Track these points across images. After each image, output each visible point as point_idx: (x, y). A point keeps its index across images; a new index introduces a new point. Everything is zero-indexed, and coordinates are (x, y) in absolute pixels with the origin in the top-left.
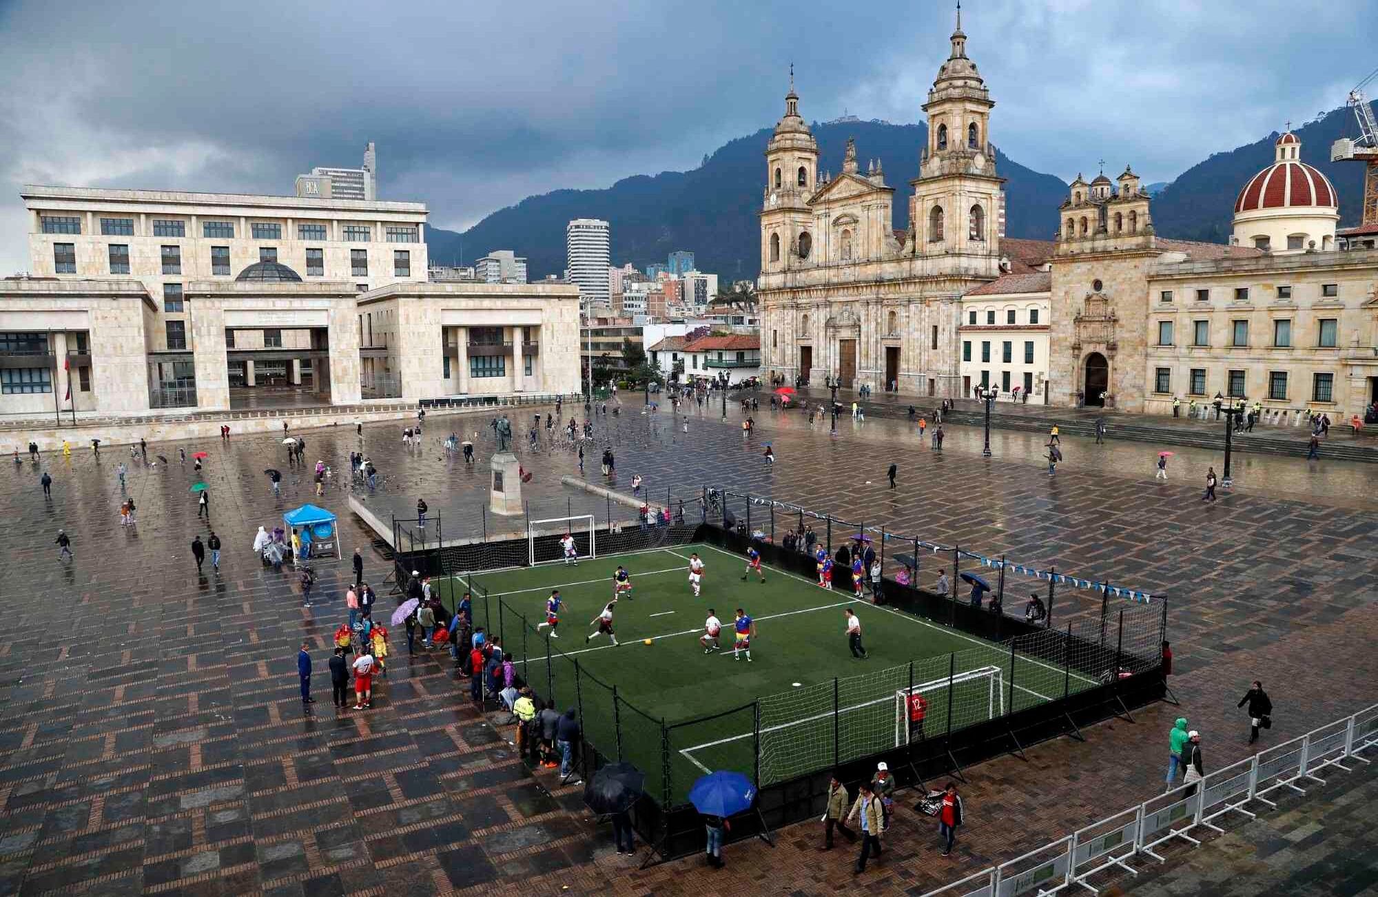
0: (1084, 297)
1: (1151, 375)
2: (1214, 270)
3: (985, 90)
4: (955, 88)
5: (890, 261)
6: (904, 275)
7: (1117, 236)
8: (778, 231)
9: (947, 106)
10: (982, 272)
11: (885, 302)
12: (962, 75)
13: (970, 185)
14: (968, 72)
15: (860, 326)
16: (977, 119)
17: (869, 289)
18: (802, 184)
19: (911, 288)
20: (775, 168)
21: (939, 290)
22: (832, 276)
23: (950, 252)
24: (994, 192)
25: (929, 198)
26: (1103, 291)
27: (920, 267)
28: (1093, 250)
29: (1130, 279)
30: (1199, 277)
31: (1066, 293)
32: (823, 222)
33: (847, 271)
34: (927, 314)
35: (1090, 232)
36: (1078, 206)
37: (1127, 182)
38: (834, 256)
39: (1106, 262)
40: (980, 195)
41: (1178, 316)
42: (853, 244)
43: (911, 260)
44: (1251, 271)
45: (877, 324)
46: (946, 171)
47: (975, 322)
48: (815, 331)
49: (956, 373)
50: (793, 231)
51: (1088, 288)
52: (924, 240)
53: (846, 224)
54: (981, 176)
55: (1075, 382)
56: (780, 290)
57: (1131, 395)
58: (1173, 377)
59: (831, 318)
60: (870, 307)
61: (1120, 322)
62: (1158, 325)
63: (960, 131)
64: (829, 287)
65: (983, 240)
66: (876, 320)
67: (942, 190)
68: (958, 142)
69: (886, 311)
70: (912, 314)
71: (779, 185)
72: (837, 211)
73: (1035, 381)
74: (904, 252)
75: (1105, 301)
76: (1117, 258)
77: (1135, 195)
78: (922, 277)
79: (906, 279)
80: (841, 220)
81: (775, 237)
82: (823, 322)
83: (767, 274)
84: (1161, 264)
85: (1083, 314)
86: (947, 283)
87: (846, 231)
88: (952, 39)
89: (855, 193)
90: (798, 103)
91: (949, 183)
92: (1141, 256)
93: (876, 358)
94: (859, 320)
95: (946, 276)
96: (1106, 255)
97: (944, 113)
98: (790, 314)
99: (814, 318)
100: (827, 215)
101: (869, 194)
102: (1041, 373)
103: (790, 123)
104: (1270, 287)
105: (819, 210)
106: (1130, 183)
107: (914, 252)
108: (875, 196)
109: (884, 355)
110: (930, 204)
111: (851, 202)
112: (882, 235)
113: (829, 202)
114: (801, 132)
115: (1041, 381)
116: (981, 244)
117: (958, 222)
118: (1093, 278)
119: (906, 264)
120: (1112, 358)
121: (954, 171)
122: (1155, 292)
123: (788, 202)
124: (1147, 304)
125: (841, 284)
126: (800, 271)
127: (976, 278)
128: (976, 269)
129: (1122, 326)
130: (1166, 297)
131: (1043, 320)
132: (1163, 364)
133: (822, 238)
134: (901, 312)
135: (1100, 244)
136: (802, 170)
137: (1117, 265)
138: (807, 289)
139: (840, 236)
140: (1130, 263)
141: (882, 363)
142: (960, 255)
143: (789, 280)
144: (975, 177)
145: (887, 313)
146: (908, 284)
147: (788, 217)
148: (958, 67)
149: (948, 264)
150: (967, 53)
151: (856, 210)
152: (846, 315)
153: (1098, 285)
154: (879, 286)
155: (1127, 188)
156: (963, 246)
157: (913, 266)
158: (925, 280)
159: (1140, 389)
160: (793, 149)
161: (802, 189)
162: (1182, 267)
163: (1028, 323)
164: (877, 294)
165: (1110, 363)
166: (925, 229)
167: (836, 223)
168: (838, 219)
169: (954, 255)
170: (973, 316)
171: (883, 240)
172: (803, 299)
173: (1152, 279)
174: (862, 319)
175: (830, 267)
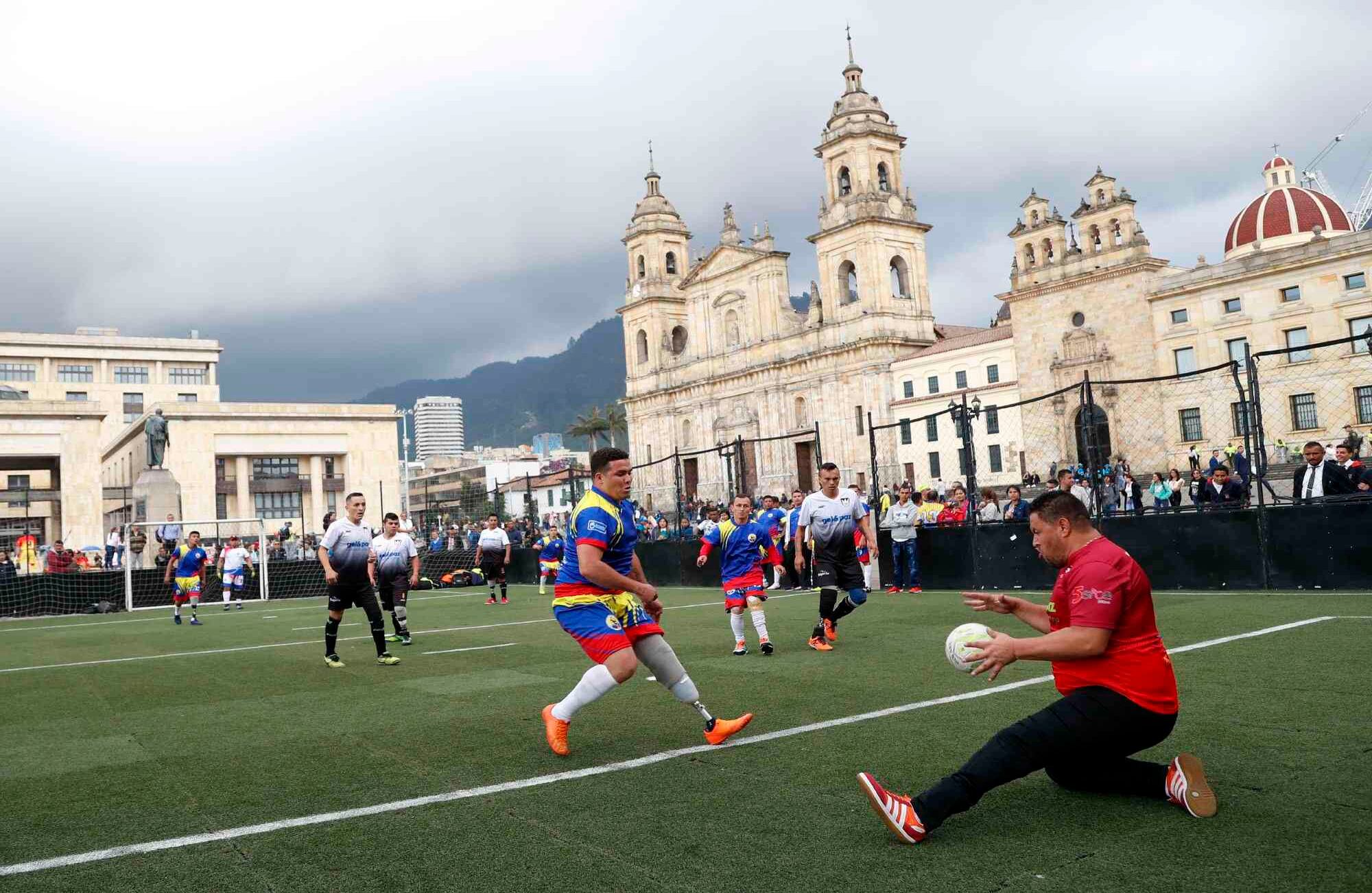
0: (1061, 336)
1: (1174, 423)
2: (1244, 270)
3: (893, 126)
4: (854, 123)
5: (791, 336)
6: (811, 349)
7: (1095, 254)
8: (645, 327)
9: (847, 144)
10: (913, 336)
11: (789, 387)
12: (861, 108)
13: (885, 231)
14: (869, 105)
15: (757, 422)
16: (887, 159)
17: (766, 373)
18: (671, 271)
19: (822, 363)
20: (636, 256)
21: (858, 361)
22: (717, 367)
23: (869, 311)
24: (917, 241)
25: (835, 253)
26: (1086, 325)
27: (831, 336)
28: (1064, 276)
29: (1123, 302)
30: (1223, 283)
31: (1035, 336)
32: (701, 306)
33: (736, 358)
34: (846, 392)
35: (1057, 256)
36: (1036, 227)
37: (1101, 186)
38: (716, 344)
39: (1086, 288)
40: (899, 244)
41: (1198, 338)
42: (741, 324)
43: (818, 330)
44: (1300, 261)
45: (781, 415)
46: (854, 217)
47: (912, 394)
48: (700, 437)
49: (893, 460)
50: (664, 324)
51: (1066, 325)
52: (834, 305)
53: (730, 302)
54: (898, 221)
55: (1063, 446)
56: (652, 394)
57: (1148, 451)
58: (1206, 420)
59: (719, 418)
60: (770, 396)
61: (1117, 359)
62: (1172, 354)
63: (867, 170)
64: (713, 380)
65: (910, 298)
66: (779, 411)
67: (850, 241)
68: (865, 183)
69: (791, 399)
70: (825, 397)
71: (642, 274)
72: (717, 289)
73: (1004, 455)
74: (808, 323)
75: (1091, 335)
76: (1101, 278)
77: (1114, 200)
78: (835, 348)
79: (814, 353)
80: (723, 300)
81: (642, 334)
82: (709, 425)
83: (634, 379)
84: (1165, 277)
85: (1062, 358)
86: (870, 348)
87: (731, 311)
88: (844, 73)
89: (739, 264)
90: (661, 183)
91: (859, 230)
92: (1135, 270)
93: (783, 458)
94: (756, 414)
95: (868, 340)
96: (1087, 277)
97: (845, 153)
98: (667, 421)
99: (698, 421)
100: (707, 297)
101: (756, 261)
102: (1011, 444)
103: (651, 204)
104: (1333, 278)
105: (694, 292)
106: (1105, 186)
107: (821, 321)
108: (764, 263)
109: (793, 454)
110: (836, 261)
111: (734, 276)
112: (778, 308)
113: (706, 280)
114: (666, 213)
115: (1013, 453)
116: (908, 303)
117: (876, 275)
118: (1070, 311)
119: (812, 337)
120: (1112, 406)
121: (865, 215)
122: (1162, 312)
123: (654, 291)
124: (1152, 330)
125: (729, 374)
126: (676, 368)
127: (906, 343)
128: (905, 332)
129: (1121, 365)
130: (1178, 316)
131: (1004, 376)
132: (1188, 403)
133: (701, 324)
134: (812, 397)
135: (1073, 268)
136: (670, 256)
137: (1099, 288)
138: (686, 387)
139: (723, 319)
140: (1119, 283)
141: (792, 463)
142: (883, 314)
143: (663, 381)
144: (891, 222)
145: (793, 401)
146: (818, 358)
147: (655, 308)
148: (857, 101)
149: (868, 327)
150: (864, 87)
151: (741, 283)
152: (738, 411)
153: (1078, 318)
154: (779, 369)
155: (1100, 193)
156: (886, 304)
157: (821, 338)
158: (841, 350)
159: (1159, 440)
160: (658, 231)
161: (672, 276)
162: (1194, 276)
163: (986, 383)
164: (777, 379)
165: (1110, 414)
166: (833, 292)
167: (717, 304)
168: (720, 298)
169: (874, 314)
170: (908, 387)
171: (780, 314)
172: (681, 400)
173: (1154, 298)
174: (761, 413)
175: (713, 357)
